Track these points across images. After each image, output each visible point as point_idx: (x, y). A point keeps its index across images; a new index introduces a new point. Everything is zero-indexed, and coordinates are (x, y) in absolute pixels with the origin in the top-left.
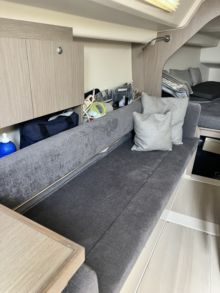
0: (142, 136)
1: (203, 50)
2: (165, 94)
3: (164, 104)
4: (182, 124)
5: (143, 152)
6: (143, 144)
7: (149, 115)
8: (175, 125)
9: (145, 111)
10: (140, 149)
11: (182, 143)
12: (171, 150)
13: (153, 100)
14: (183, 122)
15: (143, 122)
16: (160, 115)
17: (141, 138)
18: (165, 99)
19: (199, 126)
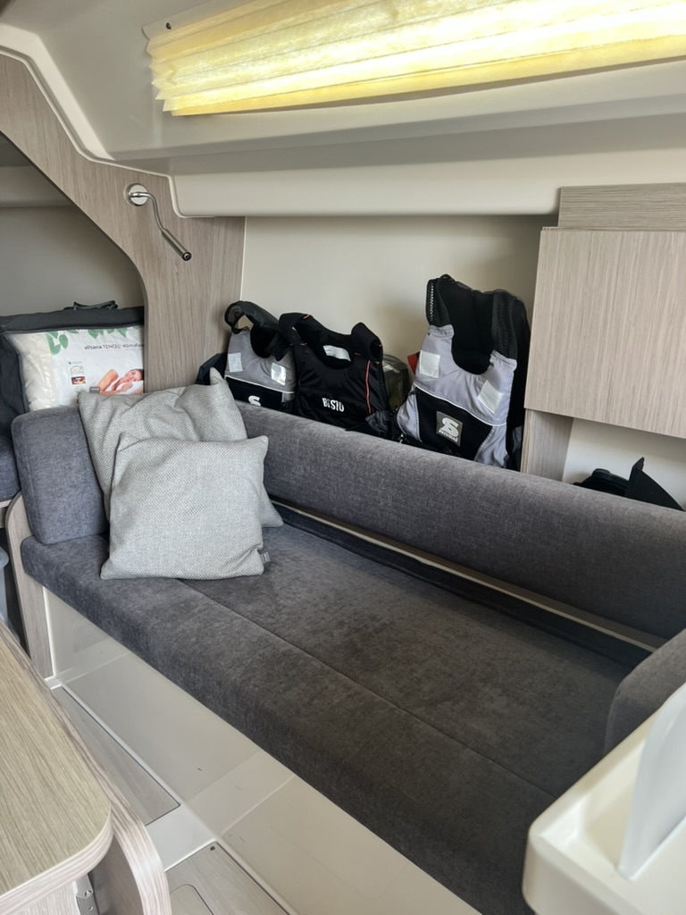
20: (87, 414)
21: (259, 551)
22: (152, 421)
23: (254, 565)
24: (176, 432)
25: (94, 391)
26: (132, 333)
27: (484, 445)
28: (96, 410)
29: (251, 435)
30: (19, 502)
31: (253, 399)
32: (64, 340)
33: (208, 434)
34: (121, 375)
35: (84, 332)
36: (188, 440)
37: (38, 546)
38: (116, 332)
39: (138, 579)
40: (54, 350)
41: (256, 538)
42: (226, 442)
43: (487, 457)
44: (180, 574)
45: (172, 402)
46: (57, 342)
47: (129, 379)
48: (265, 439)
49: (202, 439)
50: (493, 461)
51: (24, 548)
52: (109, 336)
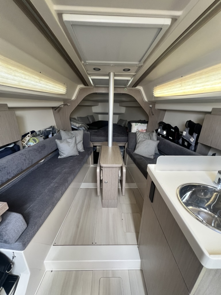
0: (62, 150)
1: (93, 107)
2: (73, 129)
3: (72, 134)
4: (82, 142)
5: (64, 158)
6: (63, 154)
7: (64, 140)
8: (79, 143)
9: (63, 138)
10: (62, 157)
11: (84, 151)
12: (78, 154)
13: (66, 133)
14: (83, 141)
15: (61, 144)
16: (69, 139)
17: (62, 151)
18: (72, 132)
19: (92, 142)
20: (137, 133)
21: (154, 156)
22: (145, 136)
23: (152, 157)
24: (147, 138)
25: (139, 131)
26: (146, 125)
27: (191, 147)
28: (138, 133)
29: (157, 140)
30: (127, 143)
31: (160, 136)
32: (137, 124)
33: (151, 139)
34: (143, 130)
35: (140, 124)
36: (149, 139)
37: (128, 149)
38: (144, 124)
39: (137, 154)
40: (136, 125)
41: (153, 154)
42: (153, 140)
43: (191, 149)
44: (142, 155)
45: (148, 134)
46: (136, 124)
47: (144, 130)
48: (159, 141)
49: (150, 139)
50: (192, 150)
51: (126, 149)
52: (143, 124)
